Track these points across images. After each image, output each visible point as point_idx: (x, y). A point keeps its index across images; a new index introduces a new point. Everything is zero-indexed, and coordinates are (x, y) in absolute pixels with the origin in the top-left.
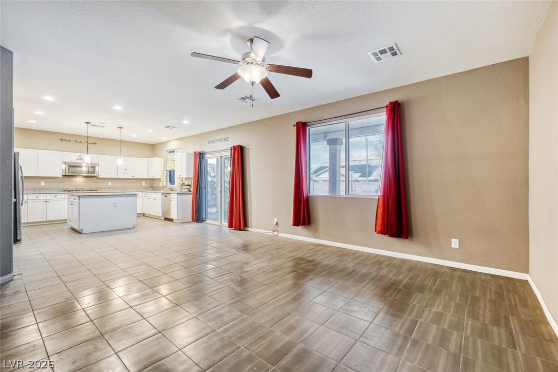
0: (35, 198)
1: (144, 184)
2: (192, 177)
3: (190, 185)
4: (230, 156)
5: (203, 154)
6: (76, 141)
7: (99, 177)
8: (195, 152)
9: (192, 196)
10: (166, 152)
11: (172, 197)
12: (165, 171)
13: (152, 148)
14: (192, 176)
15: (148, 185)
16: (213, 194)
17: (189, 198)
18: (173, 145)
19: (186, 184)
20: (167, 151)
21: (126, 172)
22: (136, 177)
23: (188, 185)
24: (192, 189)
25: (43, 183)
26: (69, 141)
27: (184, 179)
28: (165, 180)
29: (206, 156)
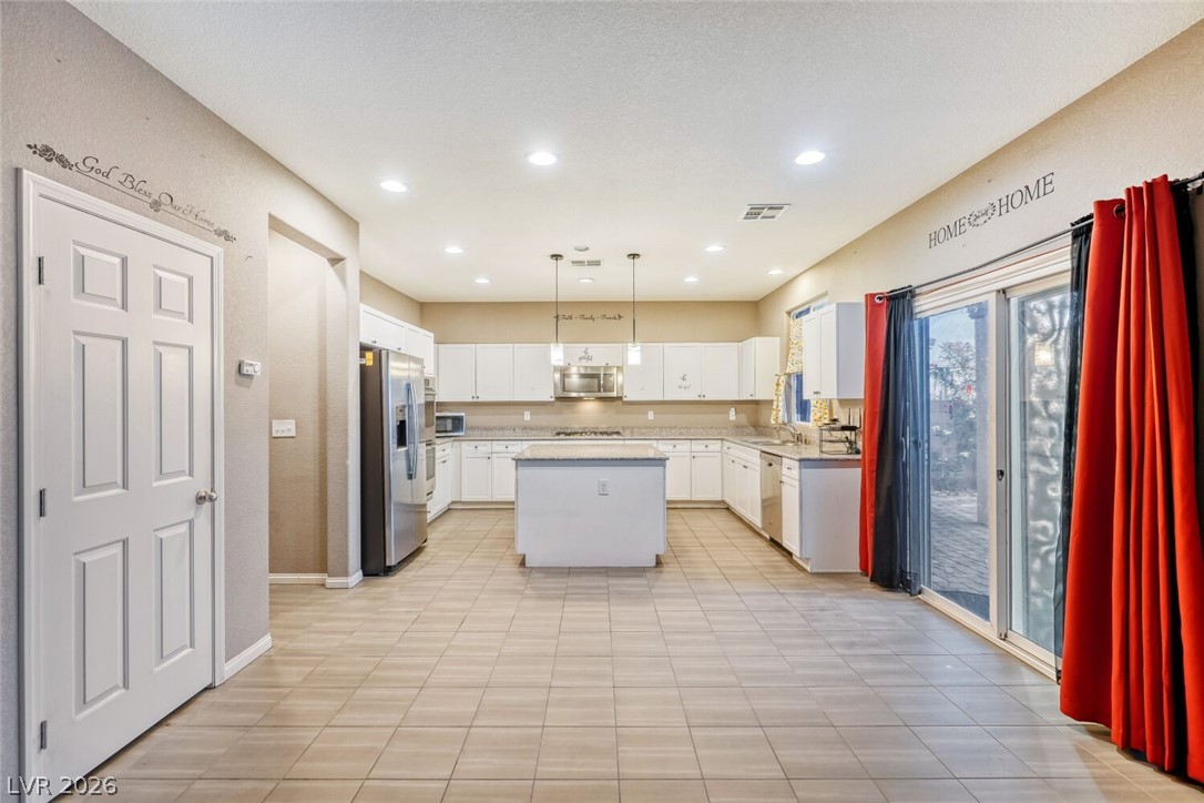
0: (503, 449)
1: (732, 415)
2: (862, 397)
3: (852, 429)
4: (1067, 279)
5: (903, 296)
6: (582, 317)
7: (625, 399)
8: (870, 297)
9: (859, 471)
10: (785, 315)
11: (785, 471)
12: (783, 378)
13: (753, 312)
14: (859, 391)
15: (743, 419)
16: (961, 448)
17: (852, 479)
18: (803, 291)
19: (844, 422)
20: (789, 313)
21: (683, 383)
22: (709, 397)
23: (844, 428)
24: (860, 445)
25: (527, 416)
26: (571, 318)
27: (836, 404)
28: (781, 404)
29: (922, 305)
